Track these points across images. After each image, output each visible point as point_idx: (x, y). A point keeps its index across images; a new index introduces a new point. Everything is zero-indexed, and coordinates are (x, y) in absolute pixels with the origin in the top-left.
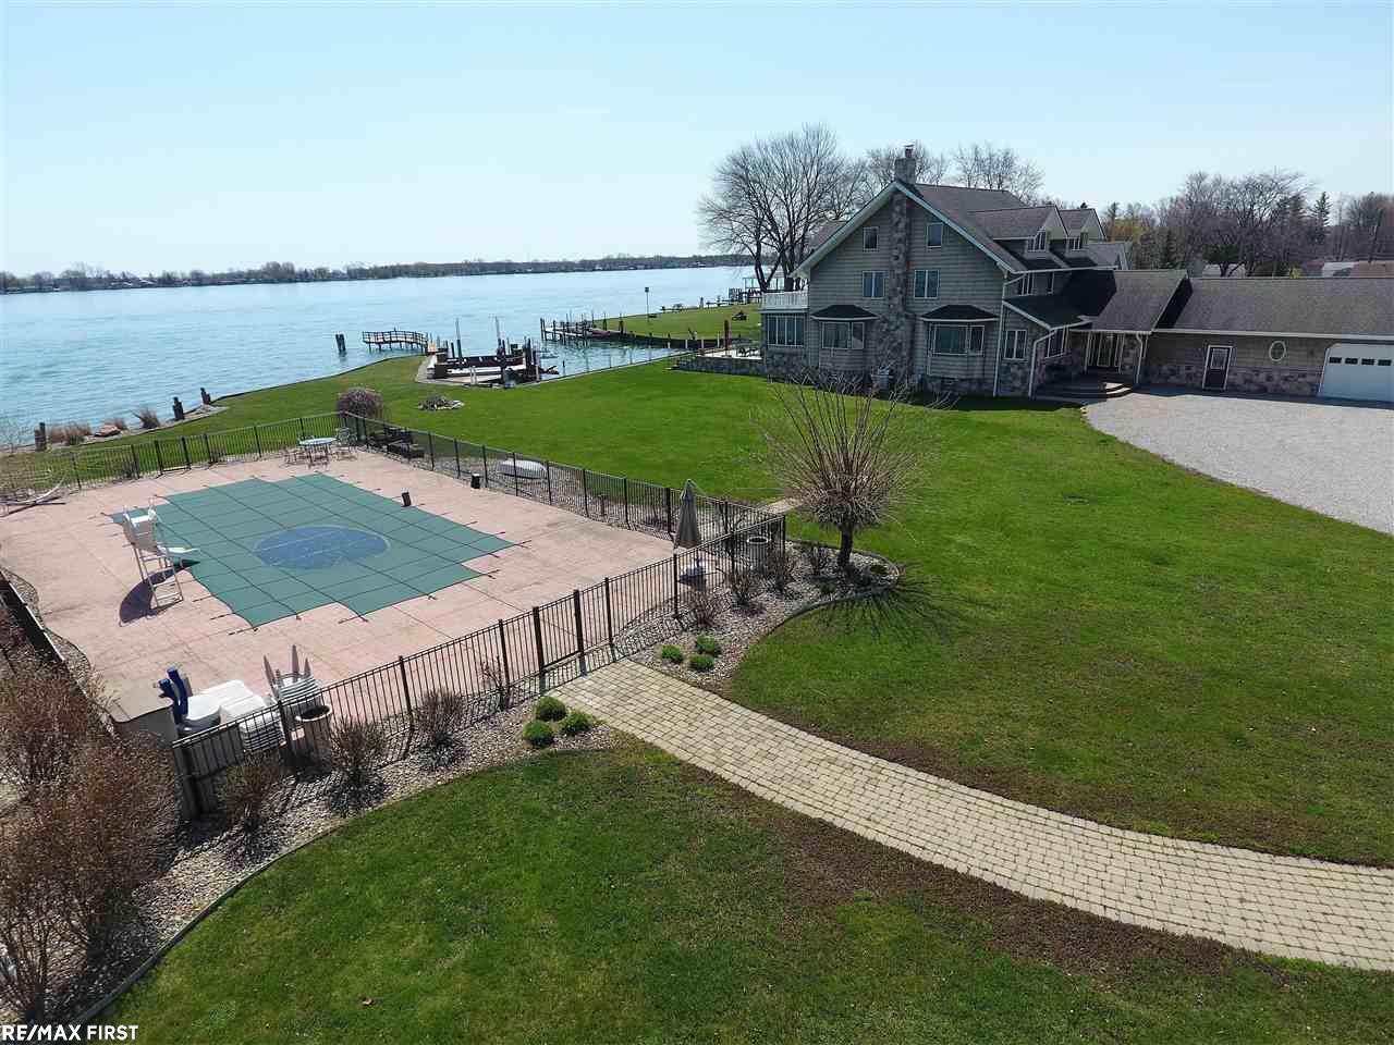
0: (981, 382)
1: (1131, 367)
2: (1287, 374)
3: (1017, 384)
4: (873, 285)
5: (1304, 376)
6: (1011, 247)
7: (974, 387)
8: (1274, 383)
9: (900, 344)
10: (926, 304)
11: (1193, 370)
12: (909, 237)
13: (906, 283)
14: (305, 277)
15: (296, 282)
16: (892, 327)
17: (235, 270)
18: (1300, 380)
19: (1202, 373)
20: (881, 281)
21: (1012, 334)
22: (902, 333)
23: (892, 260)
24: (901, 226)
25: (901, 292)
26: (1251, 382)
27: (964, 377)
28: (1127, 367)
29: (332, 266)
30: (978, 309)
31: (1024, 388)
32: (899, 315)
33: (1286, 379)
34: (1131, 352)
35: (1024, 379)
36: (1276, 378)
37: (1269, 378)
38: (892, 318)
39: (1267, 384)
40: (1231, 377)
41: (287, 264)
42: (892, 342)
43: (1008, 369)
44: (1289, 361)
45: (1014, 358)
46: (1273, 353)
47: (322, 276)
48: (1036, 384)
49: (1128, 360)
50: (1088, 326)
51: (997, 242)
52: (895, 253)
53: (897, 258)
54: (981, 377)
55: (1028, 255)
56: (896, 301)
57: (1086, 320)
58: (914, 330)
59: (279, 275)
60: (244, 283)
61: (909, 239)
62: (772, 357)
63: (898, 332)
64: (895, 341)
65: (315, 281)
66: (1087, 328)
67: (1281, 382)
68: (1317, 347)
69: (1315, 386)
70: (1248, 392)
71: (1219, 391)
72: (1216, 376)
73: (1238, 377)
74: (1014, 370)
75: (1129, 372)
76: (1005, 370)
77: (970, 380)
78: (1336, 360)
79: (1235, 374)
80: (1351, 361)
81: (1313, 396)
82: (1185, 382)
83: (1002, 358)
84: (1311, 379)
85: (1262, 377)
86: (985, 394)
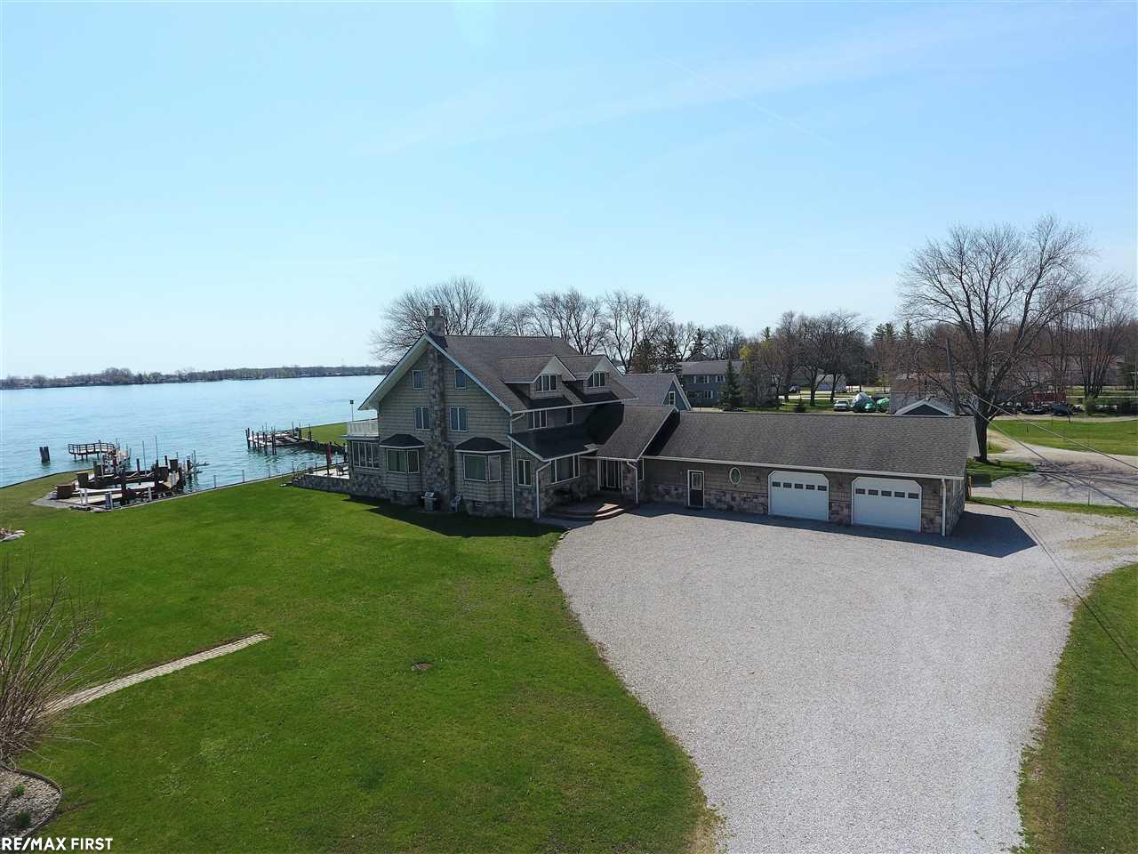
0: (503, 504)
1: (631, 489)
2: (745, 495)
3: (529, 507)
4: (423, 418)
5: (756, 497)
6: (518, 390)
7: (498, 509)
8: (737, 502)
9: (442, 470)
10: (459, 437)
11: (680, 491)
12: (442, 379)
13: (444, 418)
14: (140, 380)
15: (130, 384)
16: (436, 455)
17: (79, 374)
18: (755, 500)
19: (687, 493)
20: (427, 415)
21: (521, 463)
22: (444, 460)
23: (431, 397)
24: (435, 370)
25: (439, 425)
26: (719, 501)
27: (487, 501)
28: (627, 489)
29: (165, 371)
30: (494, 441)
31: (534, 510)
32: (439, 445)
33: (744, 499)
34: (629, 475)
35: (534, 503)
36: (738, 499)
37: (733, 499)
38: (436, 448)
39: (733, 503)
40: (707, 497)
41: (125, 370)
42: (437, 468)
43: (521, 493)
44: (745, 485)
45: (525, 485)
46: (732, 478)
47: (157, 379)
48: (543, 507)
49: (628, 483)
50: (594, 454)
51: (507, 384)
52: (433, 392)
53: (434, 397)
54: (502, 500)
55: (534, 395)
56: (437, 433)
57: (591, 448)
58: (452, 459)
59: (117, 379)
60: (82, 385)
61: (443, 382)
62: (357, 477)
63: (441, 460)
64: (439, 467)
65: (148, 383)
66: (595, 455)
67: (742, 502)
68: (761, 474)
69: (765, 506)
70: (720, 509)
71: (700, 509)
72: (697, 496)
73: (712, 497)
74: (525, 495)
75: (629, 493)
76: (519, 494)
77: (494, 503)
78: (776, 484)
79: (710, 495)
80: (787, 485)
81: (765, 514)
82: (676, 500)
83: (516, 484)
84: (762, 500)
85: (728, 498)
86: (508, 515)
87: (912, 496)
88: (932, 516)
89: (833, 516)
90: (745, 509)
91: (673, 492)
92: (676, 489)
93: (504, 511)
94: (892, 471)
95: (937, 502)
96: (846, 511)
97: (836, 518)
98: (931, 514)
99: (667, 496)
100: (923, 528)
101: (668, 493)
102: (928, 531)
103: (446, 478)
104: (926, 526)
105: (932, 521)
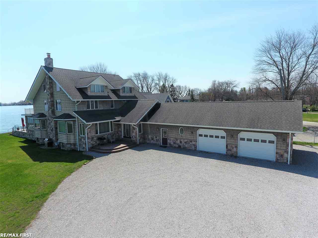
0: (75, 144)
1: (135, 137)
2: (186, 141)
3: (84, 146)
5: (191, 142)
7: (72, 147)
8: (183, 144)
10: (59, 113)
11: (158, 138)
13: (53, 105)
16: (51, 122)
19: (161, 139)
23: (48, 96)
24: (48, 83)
25: (51, 108)
26: (174, 143)
27: (67, 143)
30: (71, 115)
31: (86, 147)
32: (51, 117)
33: (186, 143)
34: (134, 131)
35: (85, 144)
36: (183, 142)
37: (181, 142)
39: (180, 144)
44: (186, 136)
45: (82, 135)
46: (181, 132)
48: (90, 146)
49: (134, 134)
52: (48, 93)
54: (73, 142)
55: (90, 93)
57: (118, 119)
63: (52, 124)
66: (119, 122)
67: (185, 144)
68: (193, 130)
69: (195, 146)
70: (175, 147)
71: (166, 147)
72: (165, 141)
73: (171, 141)
74: (83, 140)
75: (134, 139)
76: (80, 140)
77: (70, 144)
78: (201, 135)
79: (170, 140)
80: (206, 136)
81: (195, 150)
82: (156, 142)
83: (79, 135)
84: (193, 143)
85: (178, 142)
86: (77, 150)
87: (271, 142)
88: (282, 153)
89: (228, 152)
90: (186, 147)
91: (155, 139)
92: (156, 137)
93: (75, 148)
94: (260, 128)
95: (285, 146)
96: (235, 149)
97: (230, 153)
98: (281, 152)
99: (152, 141)
100: (277, 160)
101: (153, 139)
102: (279, 161)
103: (54, 132)
104: (279, 159)
105: (282, 156)
